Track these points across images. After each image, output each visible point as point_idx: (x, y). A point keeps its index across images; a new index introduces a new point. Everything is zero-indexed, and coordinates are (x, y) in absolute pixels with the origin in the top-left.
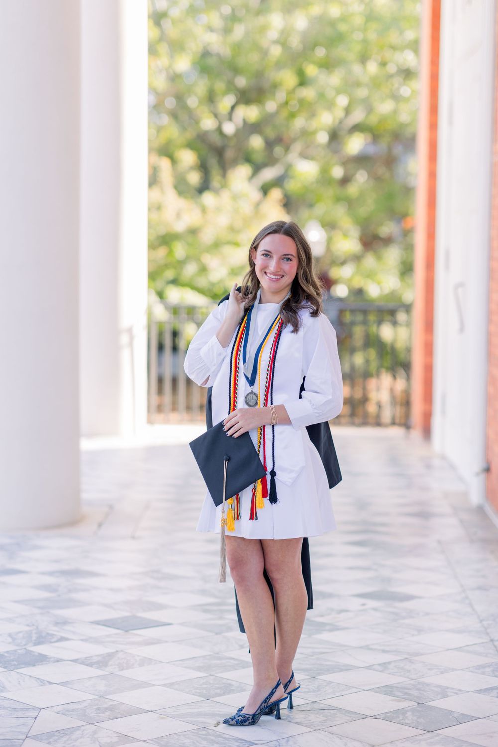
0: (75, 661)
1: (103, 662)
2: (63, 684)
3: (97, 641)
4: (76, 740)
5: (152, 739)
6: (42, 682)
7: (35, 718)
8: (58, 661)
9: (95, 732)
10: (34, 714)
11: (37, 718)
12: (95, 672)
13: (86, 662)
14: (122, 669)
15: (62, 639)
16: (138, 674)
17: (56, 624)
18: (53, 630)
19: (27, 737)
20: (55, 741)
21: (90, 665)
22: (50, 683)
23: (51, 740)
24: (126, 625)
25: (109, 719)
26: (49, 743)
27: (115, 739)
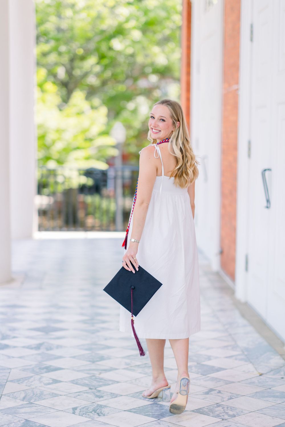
0: (24, 347)
1: (38, 347)
2: (20, 357)
3: (32, 338)
4: (32, 382)
5: (69, 381)
6: (9, 357)
7: (9, 373)
8: (15, 347)
9: (40, 379)
10: (9, 371)
11: (10, 373)
12: (34, 352)
13: (30, 347)
14: (47, 349)
15: (14, 337)
16: (56, 352)
17: (10, 330)
18: (9, 333)
19: (7, 381)
20: (22, 382)
21: (32, 348)
22: (13, 357)
23: (19, 382)
24: (46, 330)
25: (46, 372)
26: (19, 383)
27: (51, 381)
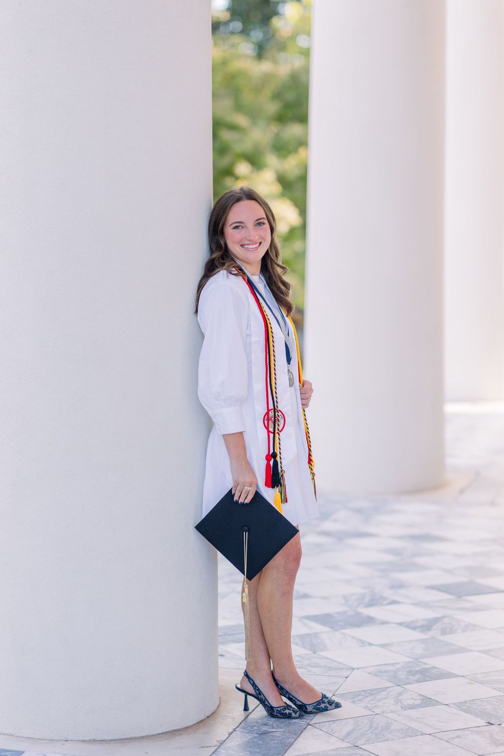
0: (400, 624)
1: (427, 627)
2: (383, 646)
3: (426, 605)
4: (379, 701)
5: (455, 704)
6: (362, 643)
7: (347, 677)
8: (384, 623)
9: (400, 694)
10: (346, 673)
11: (348, 678)
12: (417, 635)
13: (411, 626)
14: (444, 632)
15: (394, 602)
16: (458, 639)
17: (393, 587)
18: (389, 594)
19: (333, 695)
20: (360, 700)
21: (414, 628)
22: (370, 644)
23: (356, 699)
24: (458, 591)
25: (418, 681)
26: (353, 702)
27: (418, 702)
